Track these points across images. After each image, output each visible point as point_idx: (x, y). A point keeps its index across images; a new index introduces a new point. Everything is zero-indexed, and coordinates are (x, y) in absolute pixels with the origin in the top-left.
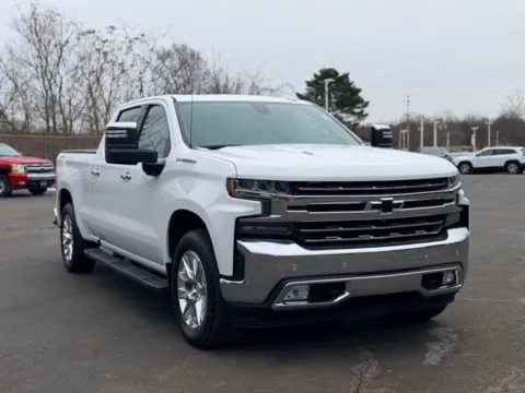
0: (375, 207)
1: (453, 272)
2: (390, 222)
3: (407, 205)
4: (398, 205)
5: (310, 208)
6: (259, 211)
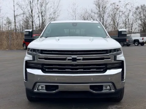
0: (69, 60)
1: (109, 85)
2: (77, 65)
3: (84, 59)
4: (80, 59)
5: (46, 59)
6: (32, 59)
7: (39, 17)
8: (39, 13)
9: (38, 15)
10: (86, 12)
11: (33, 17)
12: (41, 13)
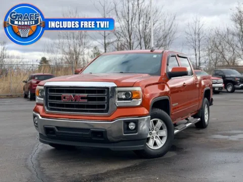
7: (141, 45)
8: (141, 38)
9: (139, 42)
10: (218, 34)
11: (132, 45)
12: (145, 38)
